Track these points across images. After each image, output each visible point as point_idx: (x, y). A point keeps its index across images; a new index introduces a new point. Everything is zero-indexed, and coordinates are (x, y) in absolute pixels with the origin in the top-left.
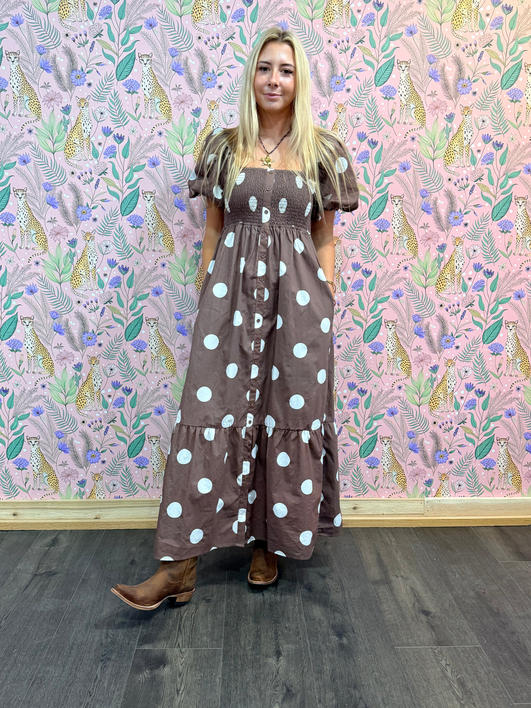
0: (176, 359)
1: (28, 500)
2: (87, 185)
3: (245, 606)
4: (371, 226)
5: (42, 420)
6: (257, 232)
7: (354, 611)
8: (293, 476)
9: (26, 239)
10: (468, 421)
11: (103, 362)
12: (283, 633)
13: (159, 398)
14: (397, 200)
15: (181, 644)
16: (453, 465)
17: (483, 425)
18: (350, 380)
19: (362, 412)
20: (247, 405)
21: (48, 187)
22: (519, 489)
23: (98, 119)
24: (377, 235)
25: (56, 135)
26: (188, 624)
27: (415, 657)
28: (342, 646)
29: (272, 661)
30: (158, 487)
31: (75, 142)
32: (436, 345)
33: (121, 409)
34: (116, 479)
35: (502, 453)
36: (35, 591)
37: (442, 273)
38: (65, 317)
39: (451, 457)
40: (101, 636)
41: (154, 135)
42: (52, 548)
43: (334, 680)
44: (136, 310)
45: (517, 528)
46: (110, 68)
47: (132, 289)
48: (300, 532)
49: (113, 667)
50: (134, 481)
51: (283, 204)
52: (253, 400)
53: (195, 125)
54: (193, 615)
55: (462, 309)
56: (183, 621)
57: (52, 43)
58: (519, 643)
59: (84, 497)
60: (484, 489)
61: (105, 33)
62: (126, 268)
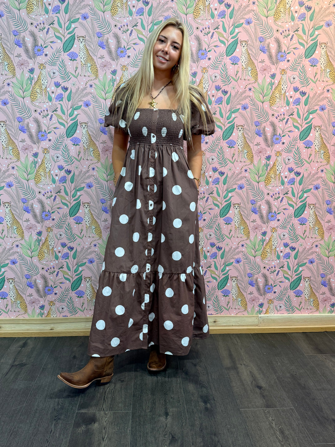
0: (102, 228)
1: (8, 318)
2: (45, 118)
3: (146, 384)
4: (224, 144)
5: (16, 267)
6: (148, 149)
7: (214, 386)
8: (176, 303)
9: (6, 153)
10: (286, 266)
11: (55, 231)
12: (169, 401)
13: (91, 253)
14: (240, 128)
15: (105, 409)
16: (276, 294)
17: (295, 268)
18: (212, 241)
19: (219, 261)
20: (146, 258)
21: (20, 120)
22: (318, 309)
23: (52, 76)
24: (228, 150)
25: (25, 86)
26: (110, 396)
27: (252, 415)
28: (206, 409)
29: (163, 419)
30: (90, 310)
31: (37, 91)
32: (265, 219)
33: (67, 260)
34: (64, 305)
35: (307, 286)
36: (12, 377)
37: (269, 174)
38: (31, 202)
39: (275, 289)
40: (54, 404)
41: (87, 87)
42: (23, 348)
43: (202, 431)
44: (76, 197)
45: (316, 333)
46: (59, 44)
47: (73, 184)
48: (182, 338)
49: (62, 424)
50: (75, 305)
51: (164, 131)
52: (150, 255)
53: (113, 81)
54: (113, 390)
55: (281, 196)
56: (106, 394)
57: (22, 29)
58: (318, 406)
59: (43, 316)
60: (295, 309)
61: (56, 22)
62: (69, 171)
